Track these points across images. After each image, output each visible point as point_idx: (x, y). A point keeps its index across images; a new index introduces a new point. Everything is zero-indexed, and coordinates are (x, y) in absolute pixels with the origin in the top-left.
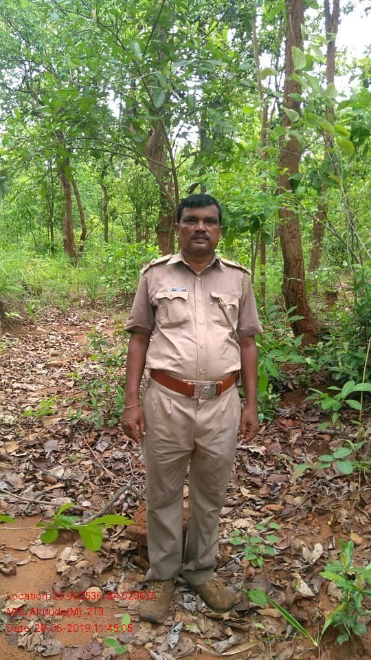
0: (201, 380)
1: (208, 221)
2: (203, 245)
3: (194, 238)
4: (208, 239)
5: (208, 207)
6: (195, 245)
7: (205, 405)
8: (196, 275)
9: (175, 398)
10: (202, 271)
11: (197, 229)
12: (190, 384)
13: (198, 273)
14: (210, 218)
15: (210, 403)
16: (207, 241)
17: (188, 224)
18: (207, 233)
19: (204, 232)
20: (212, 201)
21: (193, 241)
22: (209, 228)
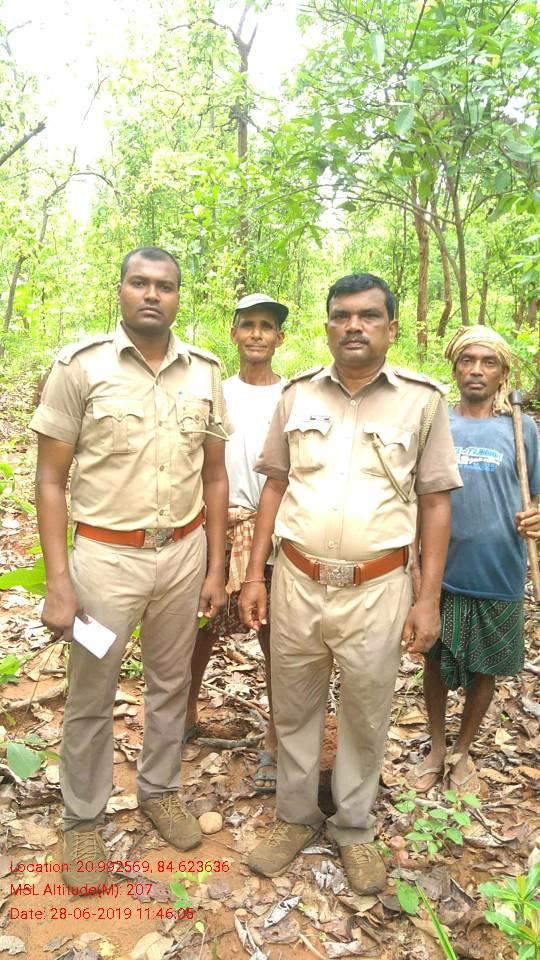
0: (332, 558)
1: (366, 314)
2: (359, 352)
3: (345, 343)
4: (366, 342)
5: (364, 294)
6: (347, 352)
7: (338, 595)
8: (348, 396)
9: (299, 578)
10: (357, 391)
11: (348, 328)
12: (313, 561)
13: (352, 394)
14: (369, 310)
15: (346, 593)
16: (366, 347)
17: (336, 322)
18: (365, 334)
19: (359, 332)
20: (371, 283)
21: (343, 348)
22: (367, 326)
